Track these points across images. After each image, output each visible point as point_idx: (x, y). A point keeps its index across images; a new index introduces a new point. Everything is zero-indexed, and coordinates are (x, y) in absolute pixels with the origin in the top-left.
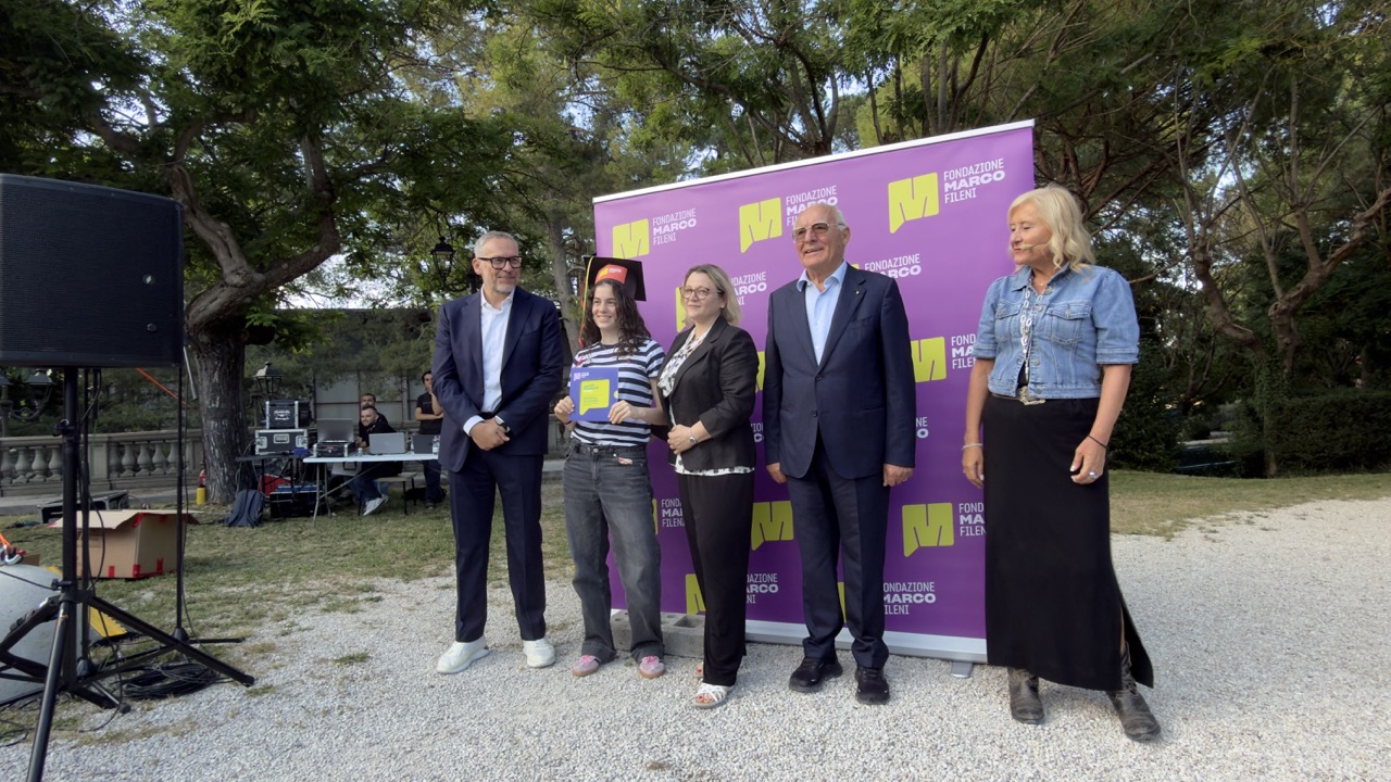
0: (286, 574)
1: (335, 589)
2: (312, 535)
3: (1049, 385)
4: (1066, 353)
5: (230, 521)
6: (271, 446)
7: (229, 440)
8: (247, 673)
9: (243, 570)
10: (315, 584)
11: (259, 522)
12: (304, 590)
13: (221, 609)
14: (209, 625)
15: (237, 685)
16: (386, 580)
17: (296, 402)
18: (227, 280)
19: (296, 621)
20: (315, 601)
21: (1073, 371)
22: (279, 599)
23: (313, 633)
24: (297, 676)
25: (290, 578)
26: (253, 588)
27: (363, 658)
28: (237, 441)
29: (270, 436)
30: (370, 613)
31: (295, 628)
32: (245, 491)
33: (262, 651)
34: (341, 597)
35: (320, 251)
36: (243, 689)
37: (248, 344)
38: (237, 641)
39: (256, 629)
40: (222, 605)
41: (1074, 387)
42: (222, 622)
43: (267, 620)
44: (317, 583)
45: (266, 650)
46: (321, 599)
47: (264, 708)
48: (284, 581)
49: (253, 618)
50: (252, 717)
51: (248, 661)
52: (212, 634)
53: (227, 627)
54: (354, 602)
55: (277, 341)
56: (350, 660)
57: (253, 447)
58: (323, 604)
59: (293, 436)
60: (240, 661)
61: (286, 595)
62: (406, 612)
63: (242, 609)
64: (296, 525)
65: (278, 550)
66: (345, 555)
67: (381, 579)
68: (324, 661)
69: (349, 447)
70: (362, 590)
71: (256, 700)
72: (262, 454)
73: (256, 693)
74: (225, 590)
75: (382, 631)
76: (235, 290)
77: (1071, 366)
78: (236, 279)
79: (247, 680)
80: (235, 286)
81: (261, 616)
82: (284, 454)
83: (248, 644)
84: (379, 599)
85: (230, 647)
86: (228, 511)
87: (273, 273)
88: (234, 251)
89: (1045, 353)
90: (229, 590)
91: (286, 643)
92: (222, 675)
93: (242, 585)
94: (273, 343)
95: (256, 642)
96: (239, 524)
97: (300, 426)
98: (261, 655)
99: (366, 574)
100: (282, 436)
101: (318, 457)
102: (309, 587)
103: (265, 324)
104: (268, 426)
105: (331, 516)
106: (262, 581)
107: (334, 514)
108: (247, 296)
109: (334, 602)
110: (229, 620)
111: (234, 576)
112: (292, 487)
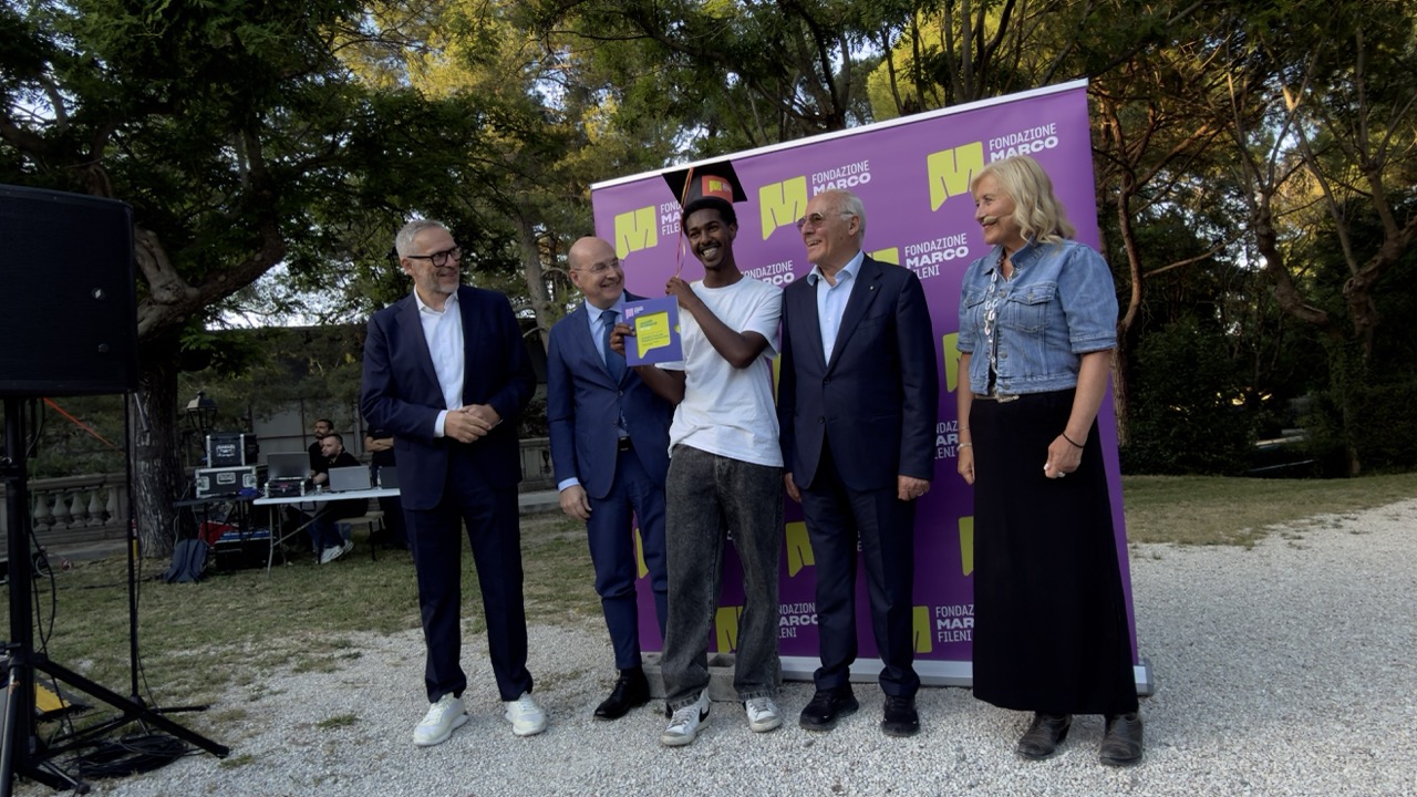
0: (245, 633)
1: (305, 647)
2: (267, 588)
3: (1018, 379)
4: (1034, 341)
5: (170, 577)
6: (214, 487)
7: (163, 483)
8: (220, 743)
9: (194, 630)
10: (281, 643)
11: (204, 576)
12: (270, 648)
13: (177, 674)
14: (166, 692)
16: (363, 634)
17: (242, 436)
18: (156, 296)
19: (265, 684)
20: (284, 661)
21: (1043, 360)
22: (242, 660)
23: (287, 696)
24: (277, 744)
25: (250, 636)
26: (208, 650)
27: (350, 721)
28: (173, 485)
29: (212, 476)
30: (349, 671)
31: (264, 692)
32: (185, 541)
33: (232, 719)
34: (313, 655)
35: (263, 260)
36: (218, 761)
37: (181, 371)
38: (201, 709)
39: (220, 696)
40: (176, 670)
41: (1045, 378)
42: (178, 689)
43: (231, 683)
44: (282, 641)
45: (236, 717)
46: (290, 658)
47: (244, 780)
48: (244, 641)
49: (214, 683)
50: (233, 792)
51: (217, 731)
52: (171, 702)
53: (187, 694)
54: (329, 659)
55: (213, 366)
56: (336, 723)
57: (194, 489)
58: (294, 664)
59: (239, 475)
60: (209, 730)
61: (249, 656)
62: (392, 668)
63: (200, 672)
64: (247, 578)
65: (231, 606)
66: (310, 609)
67: (357, 633)
68: (307, 725)
70: (336, 646)
71: (234, 772)
72: (204, 497)
73: (232, 765)
74: (175, 654)
75: (367, 691)
76: (165, 307)
77: (1041, 354)
78: (166, 296)
79: (221, 751)
80: (165, 303)
81: (225, 679)
82: (231, 496)
83: (214, 711)
84: (357, 656)
85: (193, 717)
86: (167, 565)
87: (208, 287)
88: (163, 262)
89: (1011, 343)
90: (181, 654)
91: (258, 708)
92: (192, 747)
93: (195, 648)
94: (208, 368)
95: (223, 709)
96: (182, 578)
97: (247, 464)
98: (232, 723)
99: (338, 629)
100: (226, 474)
101: (270, 497)
102: (274, 645)
103: (203, 347)
104: (209, 464)
105: (288, 566)
106: (218, 642)
107: (290, 563)
108: (180, 315)
109: (305, 661)
110: (187, 686)
111: (184, 638)
112: (240, 532)
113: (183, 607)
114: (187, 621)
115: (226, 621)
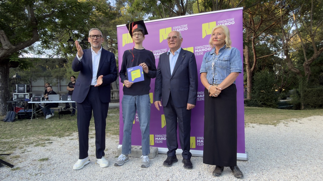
0: (23, 136)
1: (38, 140)
2: (31, 124)
3: (219, 80)
4: (224, 71)
5: (5, 120)
6: (18, 98)
7: (4, 96)
8: (11, 164)
9: (9, 134)
10: (32, 139)
11: (14, 120)
12: (28, 140)
13: (3, 146)
15: (8, 167)
16: (54, 137)
17: (26, 85)
18: (4, 48)
19: (26, 149)
20: (32, 143)
22: (21, 143)
23: (32, 152)
24: (27, 165)
25: (24, 137)
26: (13, 140)
27: (47, 159)
28: (7, 97)
29: (17, 95)
30: (49, 147)
31: (26, 151)
32: (10, 111)
33: (16, 158)
34: (40, 142)
35: (33, 40)
36: (10, 168)
37: (10, 67)
38: (8, 155)
39: (13, 151)
40: (3, 144)
42: (3, 149)
43: (17, 149)
44: (32, 138)
45: (17, 157)
47: (17, 174)
48: (22, 138)
49: (13, 148)
50: (13, 177)
51: (11, 161)
53: (5, 151)
54: (44, 143)
55: (20, 67)
56: (43, 160)
57: (12, 98)
58: (35, 144)
59: (25, 95)
60: (9, 160)
61: (23, 142)
62: (60, 146)
63: (9, 145)
64: (26, 122)
65: (20, 129)
66: (41, 130)
67: (52, 137)
68: (35, 160)
69: (42, 98)
70: (46, 140)
71: (14, 172)
72: (15, 100)
73: (14, 170)
74: (4, 140)
75: (53, 152)
77: (225, 74)
78: (6, 48)
79: (12, 166)
80: (6, 50)
81: (16, 147)
82: (22, 100)
83: (11, 156)
84: (51, 143)
85: (6, 157)
86: (4, 117)
87: (18, 46)
88: (6, 39)
89: (218, 71)
90: (5, 140)
91: (23, 155)
92: (4, 165)
93: (9, 139)
94: (18, 68)
95: (14, 155)
96: (8, 121)
97: (27, 92)
98: (16, 159)
99: (47, 136)
100: (21, 95)
101: (33, 101)
102: (30, 139)
103: (16, 61)
104: (17, 92)
105: (37, 119)
106: (16, 137)
107: (37, 118)
108: (10, 53)
109: (38, 143)
110: (5, 149)
111: (6, 136)
112: (25, 110)
113: (8, 128)
114: (8, 132)
115: (18, 132)
